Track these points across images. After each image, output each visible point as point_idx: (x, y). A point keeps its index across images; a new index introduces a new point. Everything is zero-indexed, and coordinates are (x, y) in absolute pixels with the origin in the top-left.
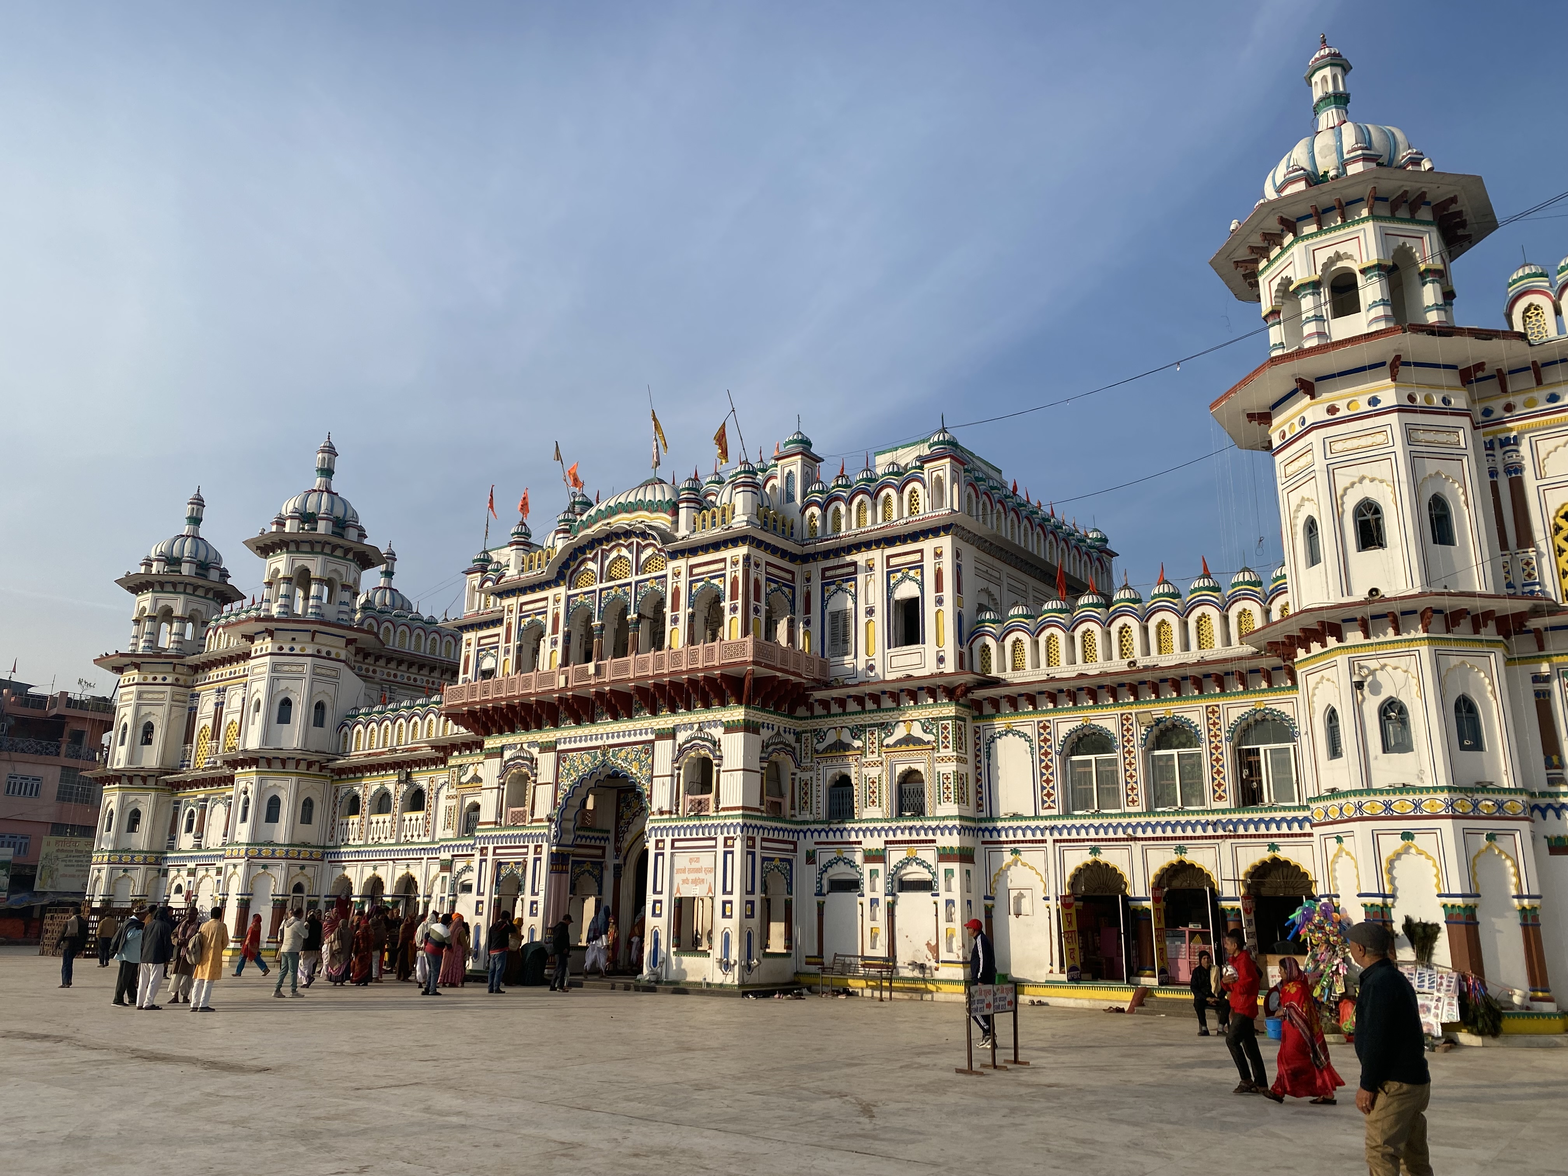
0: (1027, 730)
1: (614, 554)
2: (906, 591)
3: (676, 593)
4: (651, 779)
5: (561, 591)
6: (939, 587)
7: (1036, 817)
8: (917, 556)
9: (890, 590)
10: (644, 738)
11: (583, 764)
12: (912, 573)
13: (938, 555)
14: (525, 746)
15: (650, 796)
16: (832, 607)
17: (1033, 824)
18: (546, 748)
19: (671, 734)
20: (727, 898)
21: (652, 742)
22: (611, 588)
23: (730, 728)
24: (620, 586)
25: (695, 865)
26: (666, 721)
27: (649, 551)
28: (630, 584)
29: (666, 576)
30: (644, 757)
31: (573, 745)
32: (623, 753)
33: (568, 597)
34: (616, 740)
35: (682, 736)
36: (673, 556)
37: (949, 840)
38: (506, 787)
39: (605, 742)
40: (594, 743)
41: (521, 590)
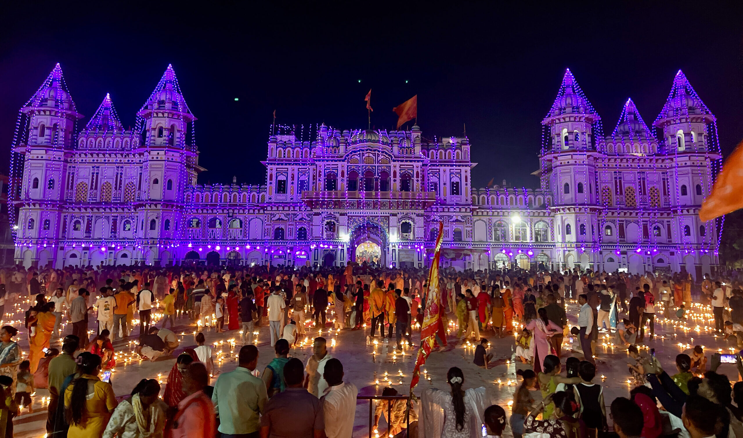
0: (485, 220)
1: (366, 155)
2: (455, 179)
3: (395, 173)
4: (388, 227)
5: (345, 163)
6: (466, 181)
7: (487, 242)
8: (459, 171)
9: (450, 179)
10: (385, 215)
11: (359, 221)
12: (457, 175)
13: (466, 172)
14: (333, 213)
15: (388, 233)
17: (486, 243)
18: (343, 214)
19: (395, 215)
21: (388, 216)
22: (366, 166)
23: (418, 215)
24: (371, 166)
25: (407, 253)
26: (395, 211)
27: (382, 157)
28: (375, 166)
29: (390, 166)
30: (385, 220)
31: (355, 215)
32: (376, 219)
33: (348, 166)
34: (373, 215)
35: (400, 216)
36: (394, 161)
37: (470, 247)
38: (324, 226)
39: (369, 215)
40: (364, 215)
41: (327, 160)
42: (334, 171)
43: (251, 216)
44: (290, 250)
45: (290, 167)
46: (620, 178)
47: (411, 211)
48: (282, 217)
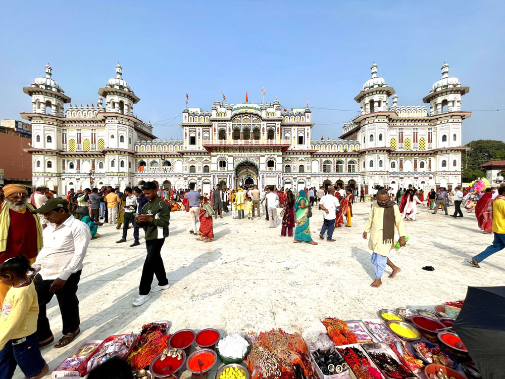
0: (318, 160)
1: (245, 117)
2: (301, 135)
3: (263, 129)
5: (231, 123)
6: (308, 135)
7: (319, 173)
8: (304, 129)
9: (298, 134)
11: (241, 160)
12: (302, 132)
13: (308, 130)
15: (259, 167)
16: (285, 136)
19: (264, 156)
20: (279, 185)
21: (259, 157)
22: (245, 124)
23: (278, 156)
24: (248, 125)
25: (271, 180)
26: (263, 153)
27: (255, 118)
28: (251, 124)
29: (260, 124)
30: (257, 160)
31: (238, 156)
32: (252, 158)
33: (233, 125)
34: (250, 156)
35: (266, 157)
36: (263, 120)
37: (309, 176)
38: (219, 163)
39: (247, 156)
40: (244, 156)
41: (219, 121)
42: (224, 128)
43: (176, 159)
44: (199, 179)
45: (197, 128)
46: (402, 132)
47: (274, 153)
48: (194, 159)
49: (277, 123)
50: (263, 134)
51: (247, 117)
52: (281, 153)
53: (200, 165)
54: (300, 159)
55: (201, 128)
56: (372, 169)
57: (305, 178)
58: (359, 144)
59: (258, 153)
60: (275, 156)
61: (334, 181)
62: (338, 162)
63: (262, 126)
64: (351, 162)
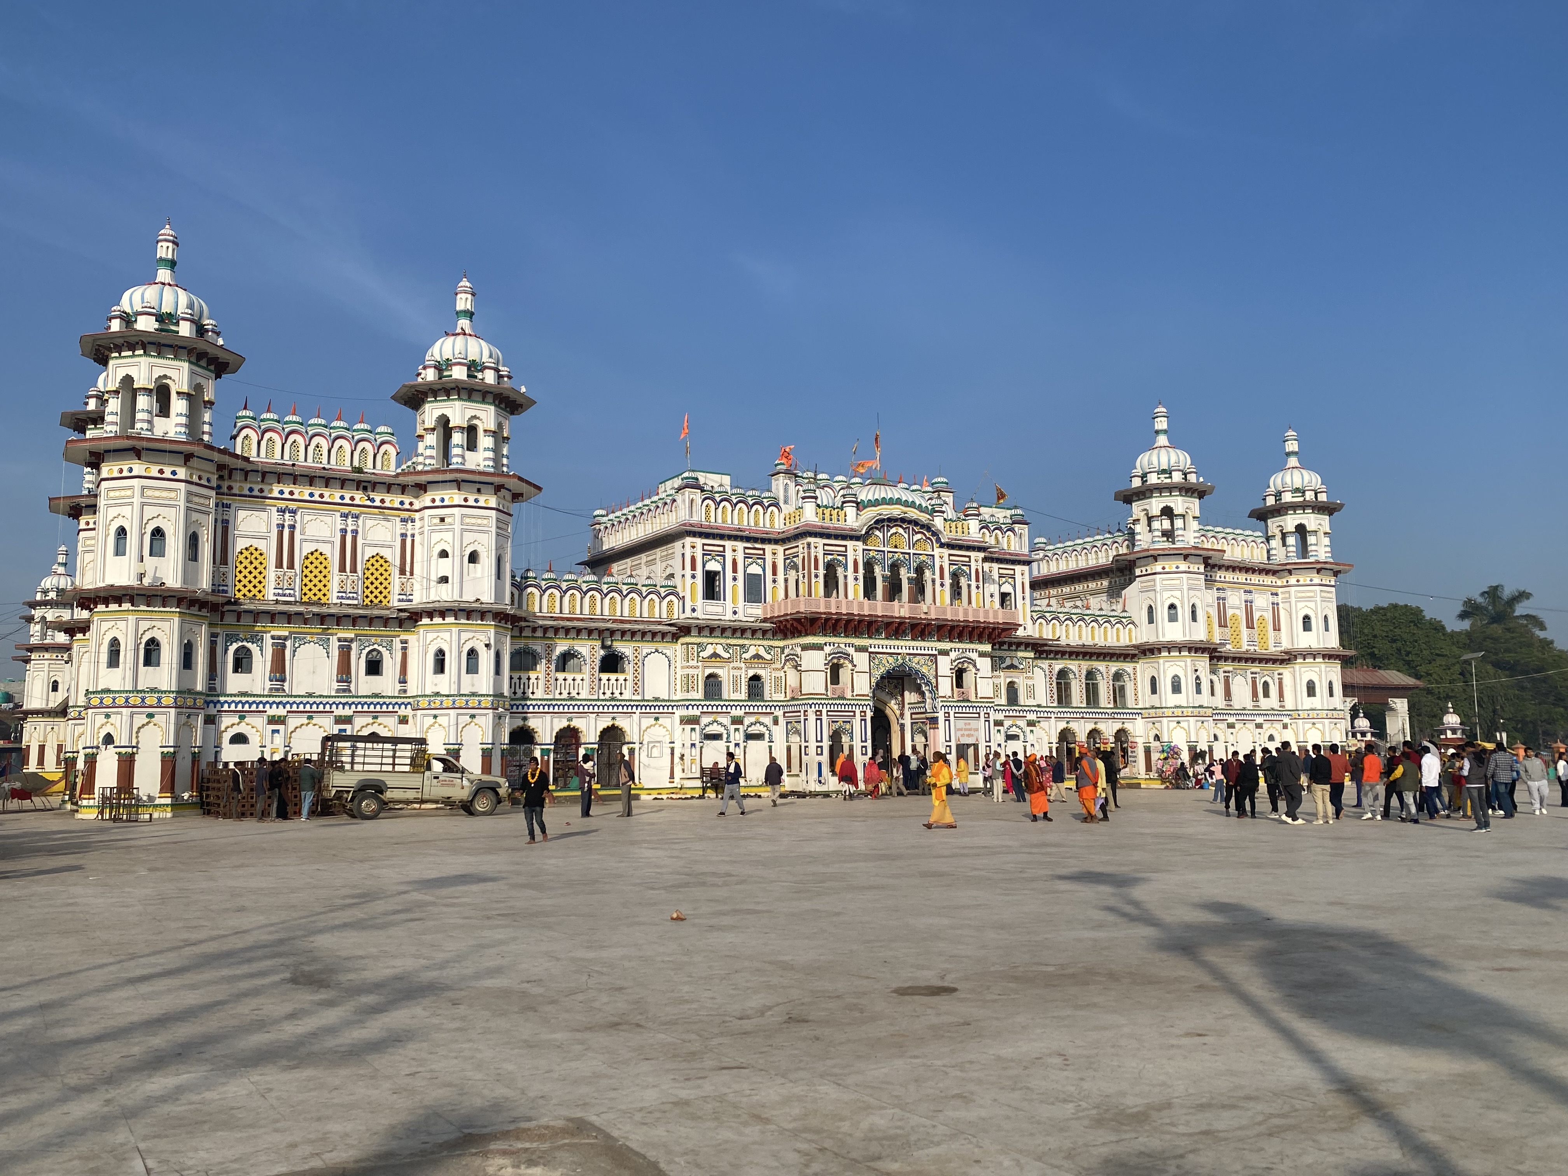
0: (1044, 667)
1: (893, 530)
2: (1005, 589)
3: (941, 569)
4: (936, 677)
5: (860, 545)
6: (1024, 591)
8: (1013, 572)
9: (1000, 587)
10: (930, 652)
11: (889, 664)
12: (1010, 580)
13: (1023, 575)
14: (842, 646)
15: (938, 687)
17: (1048, 710)
18: (861, 649)
19: (945, 653)
20: (988, 744)
21: (935, 655)
22: (896, 552)
23: (982, 655)
24: (902, 553)
25: (968, 727)
26: (946, 645)
27: (919, 536)
28: (909, 554)
29: (933, 556)
30: (930, 664)
31: (881, 650)
32: (916, 659)
33: (864, 550)
34: (911, 651)
35: (953, 655)
36: (942, 545)
37: (1032, 717)
38: (829, 671)
39: (904, 651)
40: (896, 651)
41: (828, 536)
42: (840, 558)
43: (646, 648)
44: (737, 721)
45: (729, 544)
46: (1224, 599)
47: (972, 646)
48: (720, 650)
49: (973, 554)
50: (942, 585)
51: (901, 531)
52: (988, 648)
53: (737, 673)
54: (1008, 662)
55: (740, 545)
56: (1179, 699)
57: (1022, 723)
58: (1133, 623)
59: (932, 645)
60: (974, 656)
61: (1081, 730)
62: (1090, 675)
63: (937, 559)
64: (1117, 676)
